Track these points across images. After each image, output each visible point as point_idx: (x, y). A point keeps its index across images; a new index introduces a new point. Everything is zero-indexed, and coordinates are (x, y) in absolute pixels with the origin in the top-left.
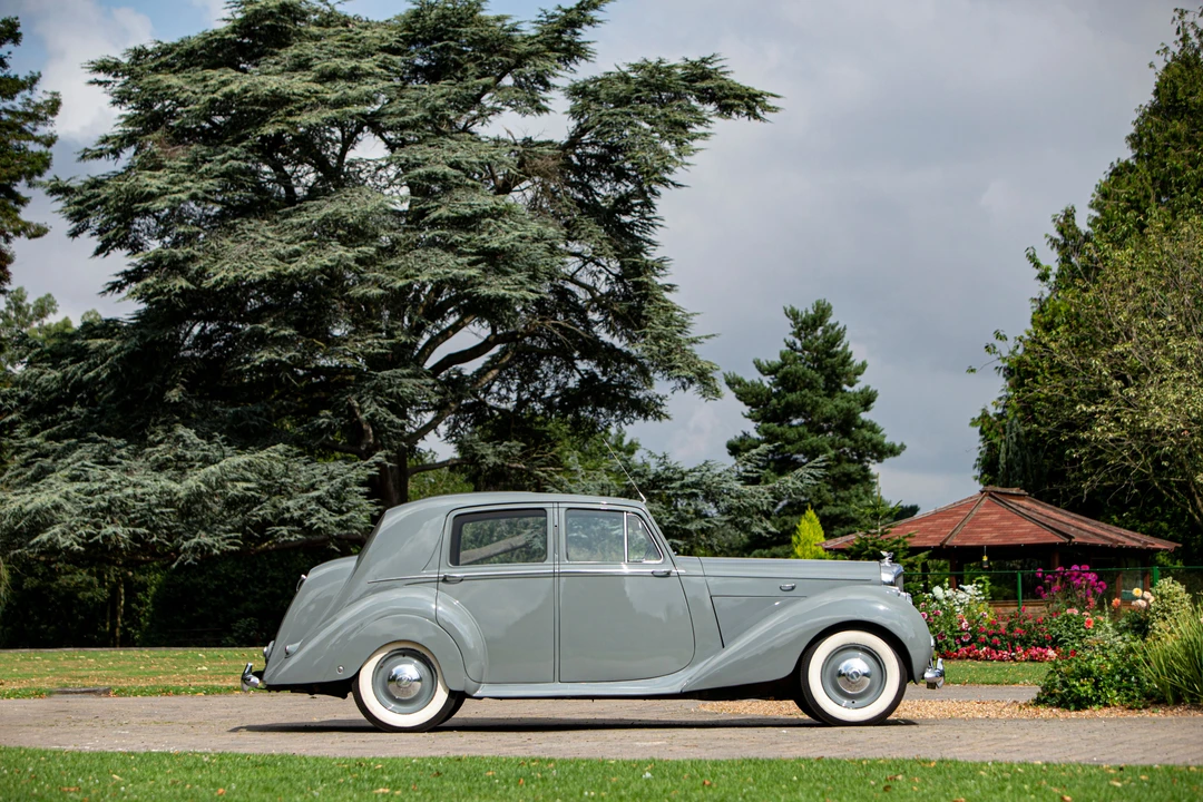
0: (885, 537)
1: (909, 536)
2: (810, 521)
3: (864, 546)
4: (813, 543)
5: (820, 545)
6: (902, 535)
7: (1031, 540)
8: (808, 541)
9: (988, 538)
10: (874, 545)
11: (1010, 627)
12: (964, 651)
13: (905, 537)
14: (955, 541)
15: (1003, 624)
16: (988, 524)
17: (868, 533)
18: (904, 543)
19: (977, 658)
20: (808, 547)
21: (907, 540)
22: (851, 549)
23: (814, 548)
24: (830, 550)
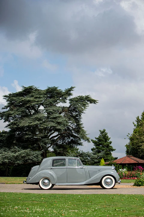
0: (113, 162)
2: (103, 160)
3: (110, 164)
7: (133, 162)
8: (102, 163)
9: (127, 162)
11: (130, 175)
12: (124, 178)
14: (123, 163)
15: (129, 174)
16: (127, 160)
19: (126, 179)
21: (116, 162)
22: (108, 164)
24: (105, 164)
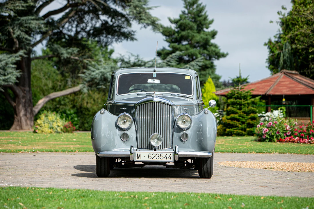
0: (242, 90)
1: (252, 90)
2: (210, 83)
3: (233, 94)
4: (211, 92)
5: (214, 93)
6: (249, 90)
7: (303, 92)
8: (209, 91)
9: (285, 91)
10: (238, 93)
11: (308, 129)
12: (288, 139)
13: (250, 90)
14: (271, 92)
15: (305, 128)
16: (284, 85)
17: (235, 88)
18: (250, 93)
19: (294, 142)
20: (209, 94)
21: (251, 91)
22: (228, 95)
23: (211, 94)
24: (218, 95)
